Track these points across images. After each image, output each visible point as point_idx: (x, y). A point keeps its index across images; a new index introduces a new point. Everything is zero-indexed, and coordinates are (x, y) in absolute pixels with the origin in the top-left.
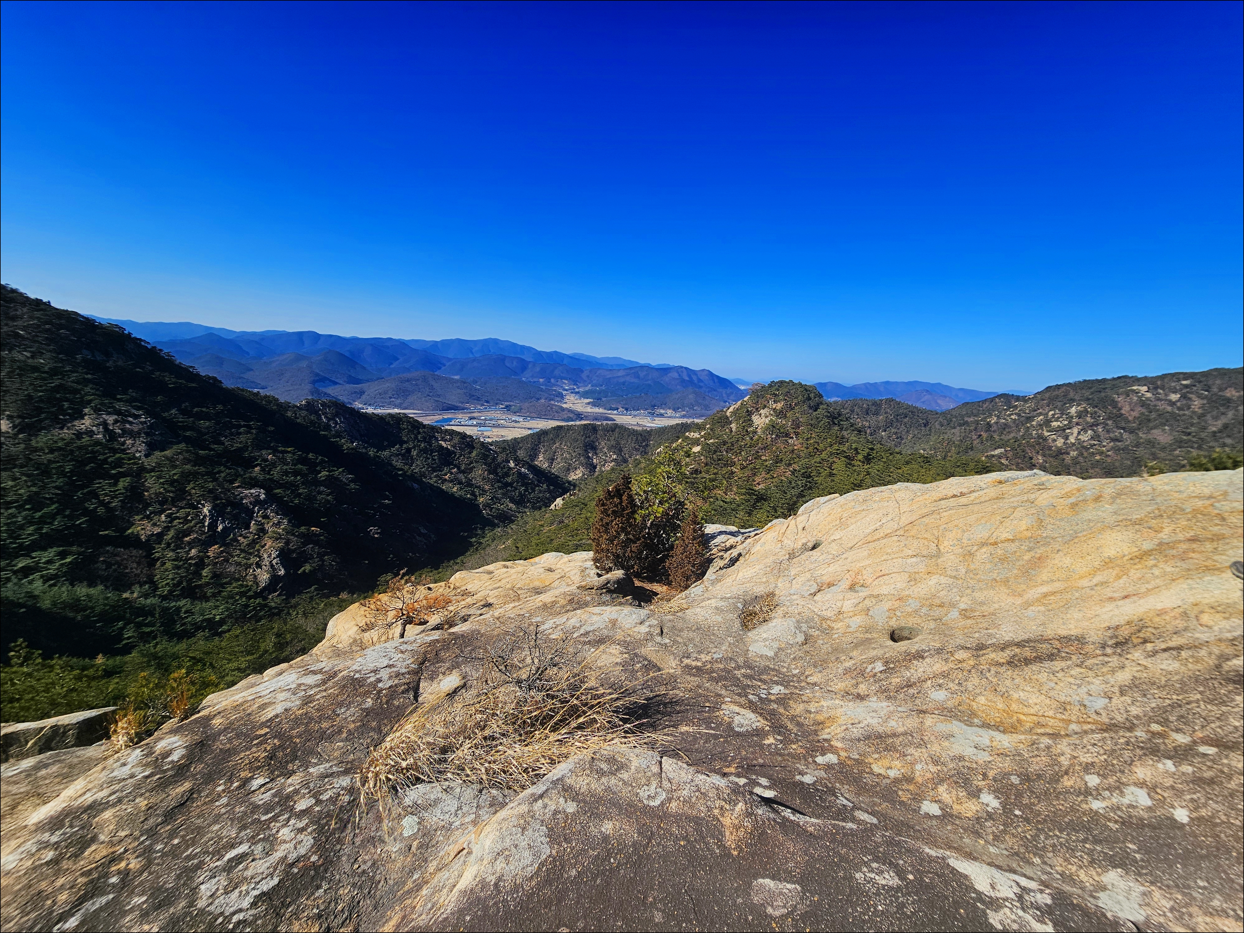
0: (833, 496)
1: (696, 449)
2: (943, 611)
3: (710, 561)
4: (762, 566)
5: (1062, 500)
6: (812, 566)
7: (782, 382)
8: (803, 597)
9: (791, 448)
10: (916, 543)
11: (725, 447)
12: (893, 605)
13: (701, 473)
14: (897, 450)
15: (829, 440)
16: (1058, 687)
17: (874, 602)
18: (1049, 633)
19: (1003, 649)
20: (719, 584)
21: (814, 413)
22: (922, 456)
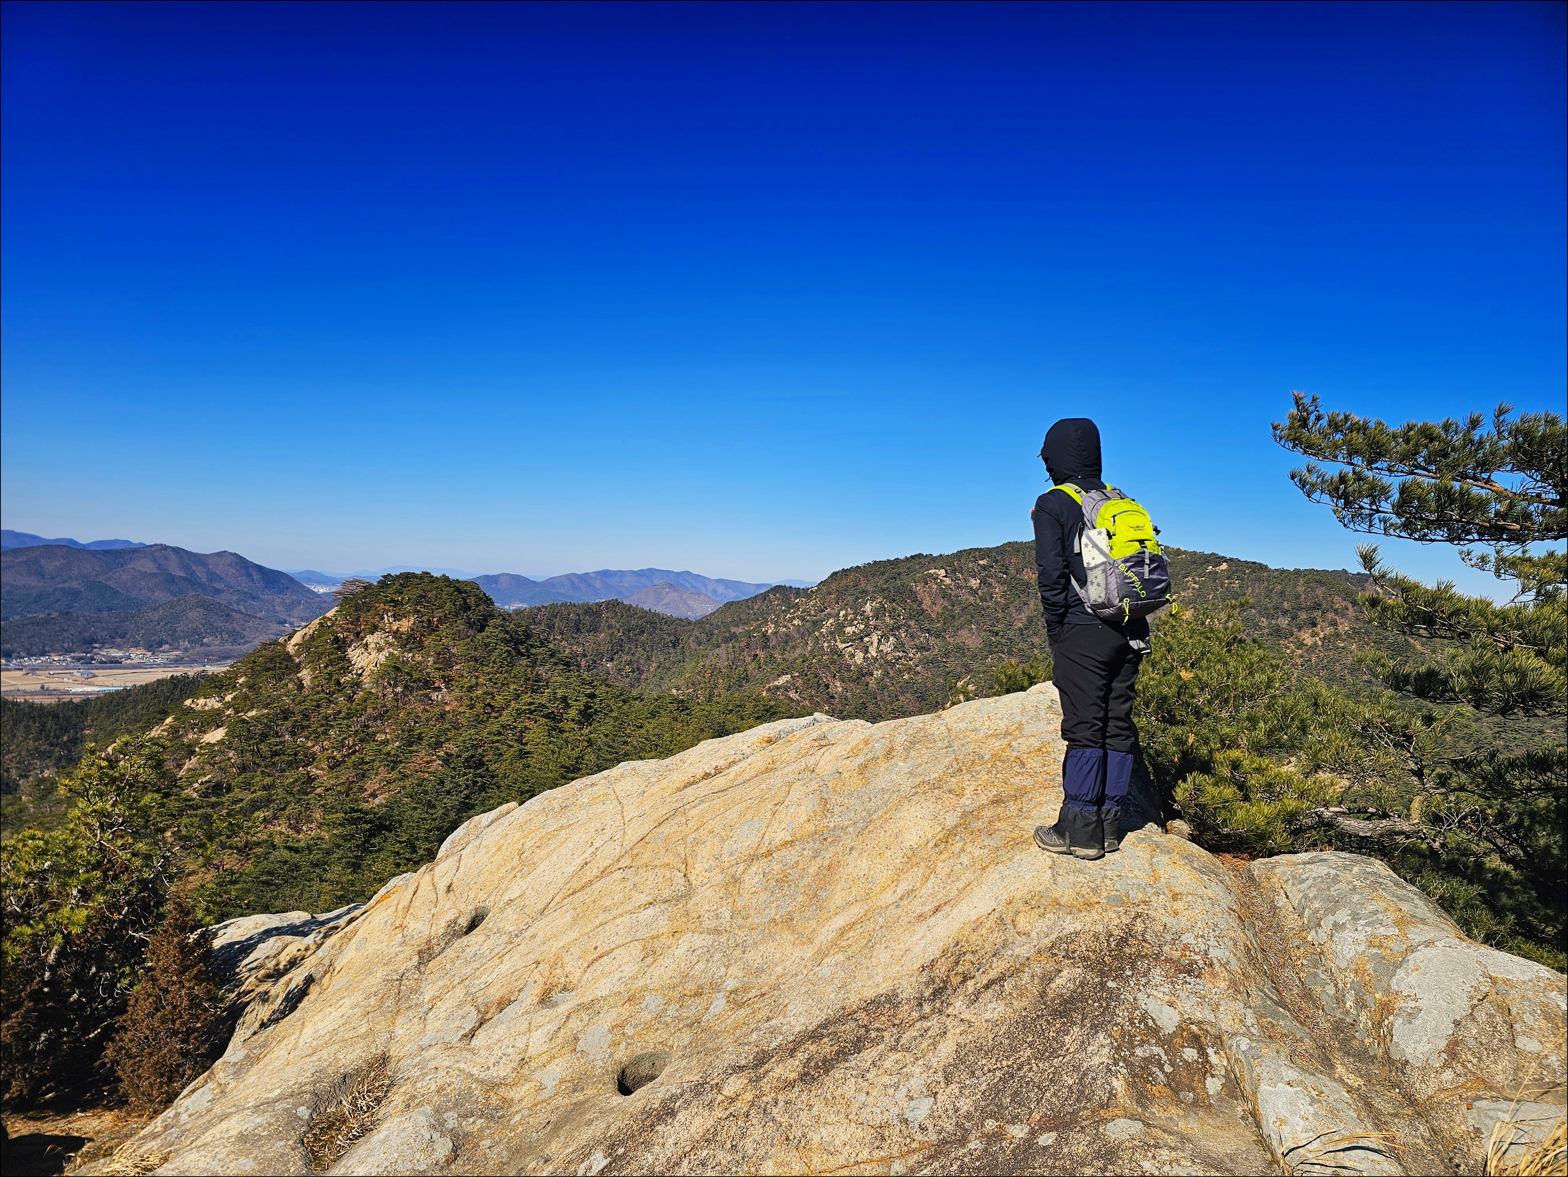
0: (504, 807)
1: (215, 736)
2: (701, 1001)
3: (237, 1012)
4: (358, 997)
5: (848, 761)
6: (468, 970)
7: (407, 577)
8: (448, 1047)
9: (437, 710)
10: (651, 876)
11: (289, 723)
12: (619, 1015)
13: (229, 789)
14: (635, 693)
15: (513, 687)
16: (871, 1099)
17: (586, 1018)
18: (853, 1000)
19: (792, 1053)
20: (256, 1068)
21: (479, 636)
22: (675, 700)
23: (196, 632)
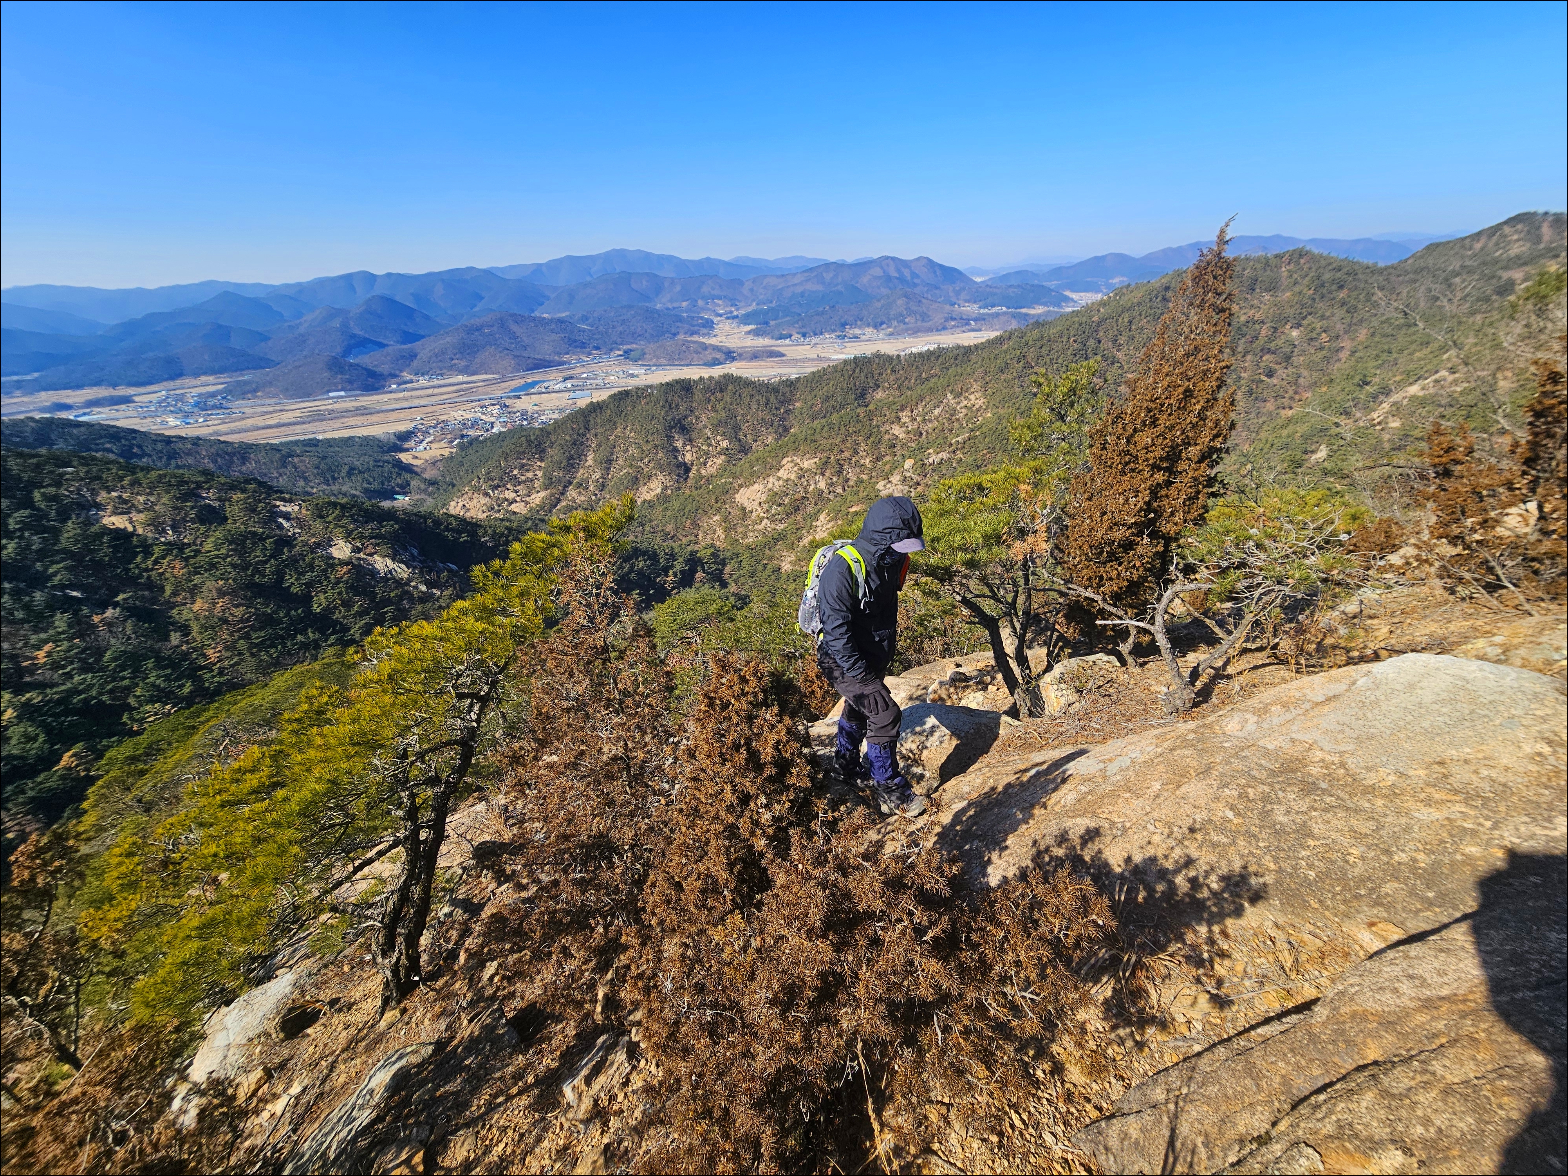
23: (901, 315)
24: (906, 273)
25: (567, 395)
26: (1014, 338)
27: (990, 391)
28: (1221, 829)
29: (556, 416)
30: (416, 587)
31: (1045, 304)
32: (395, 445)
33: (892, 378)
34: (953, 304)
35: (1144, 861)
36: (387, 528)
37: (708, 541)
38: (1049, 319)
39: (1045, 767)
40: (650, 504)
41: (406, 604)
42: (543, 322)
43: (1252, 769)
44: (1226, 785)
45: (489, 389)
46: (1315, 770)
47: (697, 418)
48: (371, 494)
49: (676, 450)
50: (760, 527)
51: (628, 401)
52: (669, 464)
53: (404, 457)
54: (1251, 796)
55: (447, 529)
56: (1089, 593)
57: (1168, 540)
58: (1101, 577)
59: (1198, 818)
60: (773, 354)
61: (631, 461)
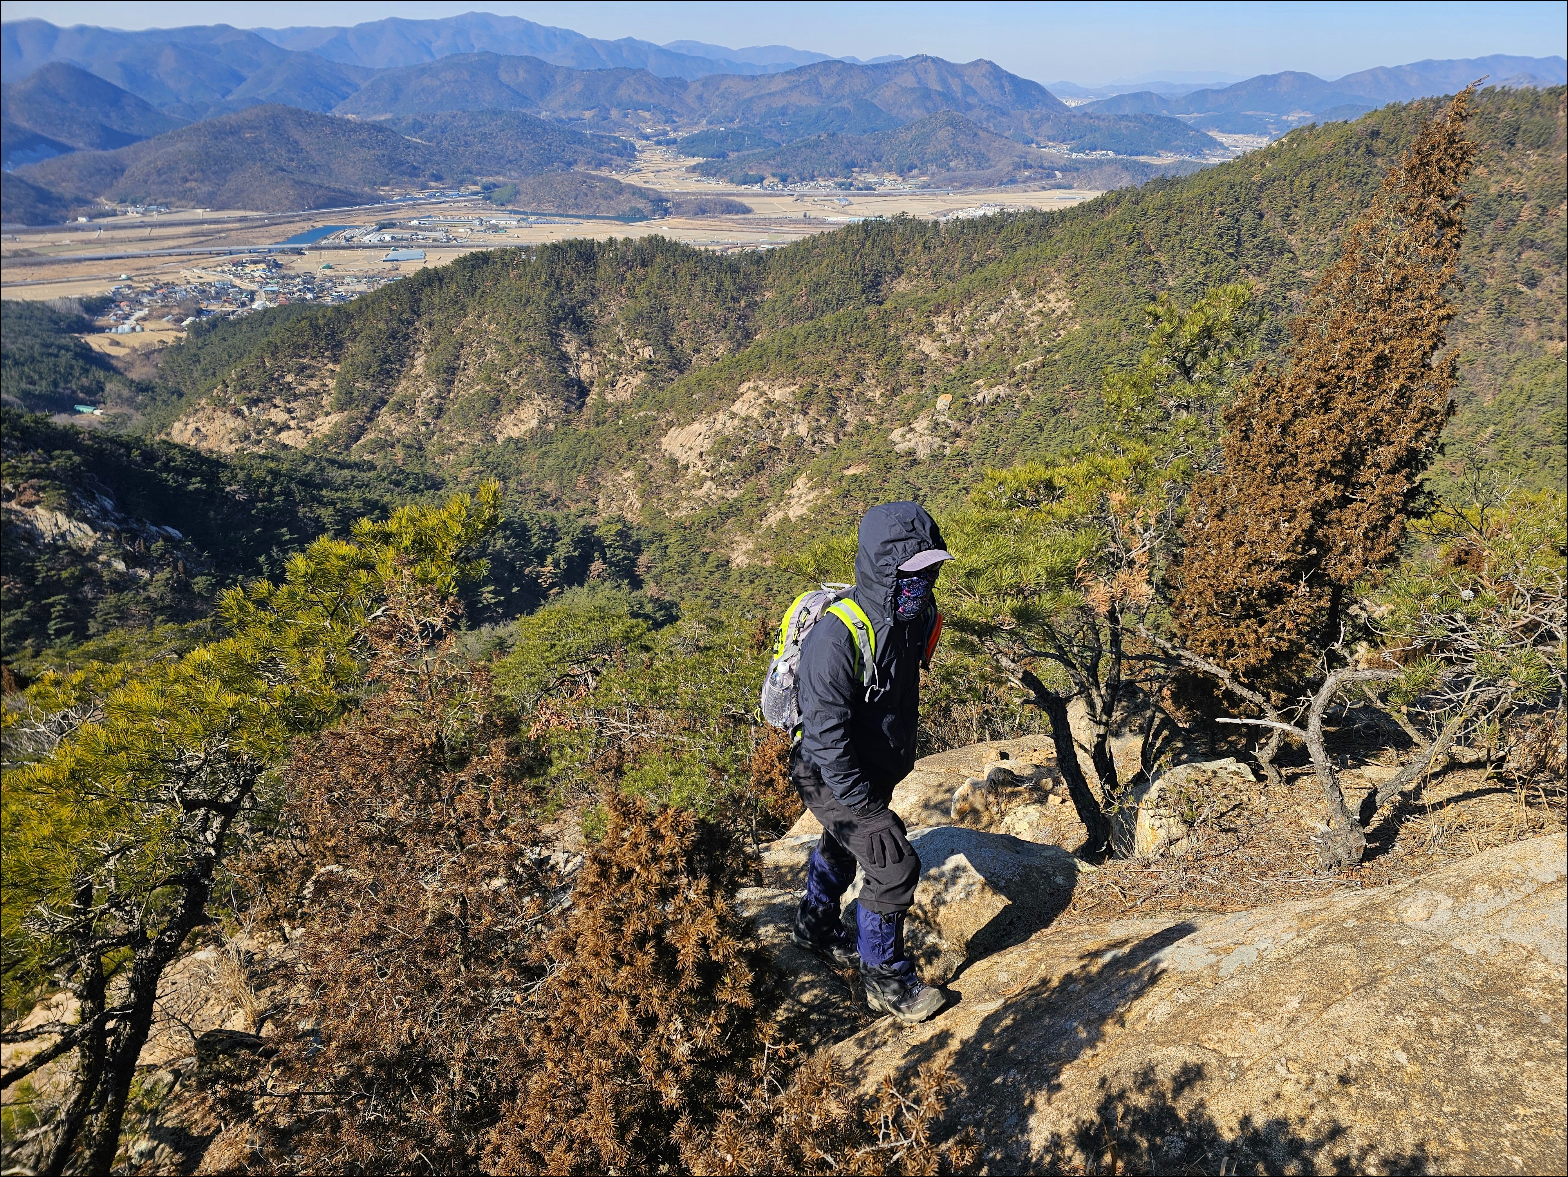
23: (944, 155)
24: (955, 85)
25: (383, 254)
26: (1124, 204)
27: (1080, 289)
28: (1387, 1080)
29: (362, 287)
30: (107, 564)
31: (1177, 150)
32: (80, 321)
33: (924, 259)
34: (1029, 142)
35: (1269, 1124)
36: (61, 460)
37: (614, 511)
38: (1182, 174)
39: (1126, 949)
40: (518, 445)
41: (88, 591)
42: (343, 127)
43: (1439, 986)
44: (1399, 1010)
45: (249, 234)
46: (1534, 994)
47: (603, 307)
48: (32, 400)
49: (564, 358)
50: (700, 493)
51: (488, 270)
52: (553, 380)
53: (96, 342)
54: (1436, 1029)
55: (166, 467)
56: (1210, 667)
57: (1338, 589)
58: (1231, 643)
59: (1354, 1059)
60: (731, 208)
61: (489, 373)
